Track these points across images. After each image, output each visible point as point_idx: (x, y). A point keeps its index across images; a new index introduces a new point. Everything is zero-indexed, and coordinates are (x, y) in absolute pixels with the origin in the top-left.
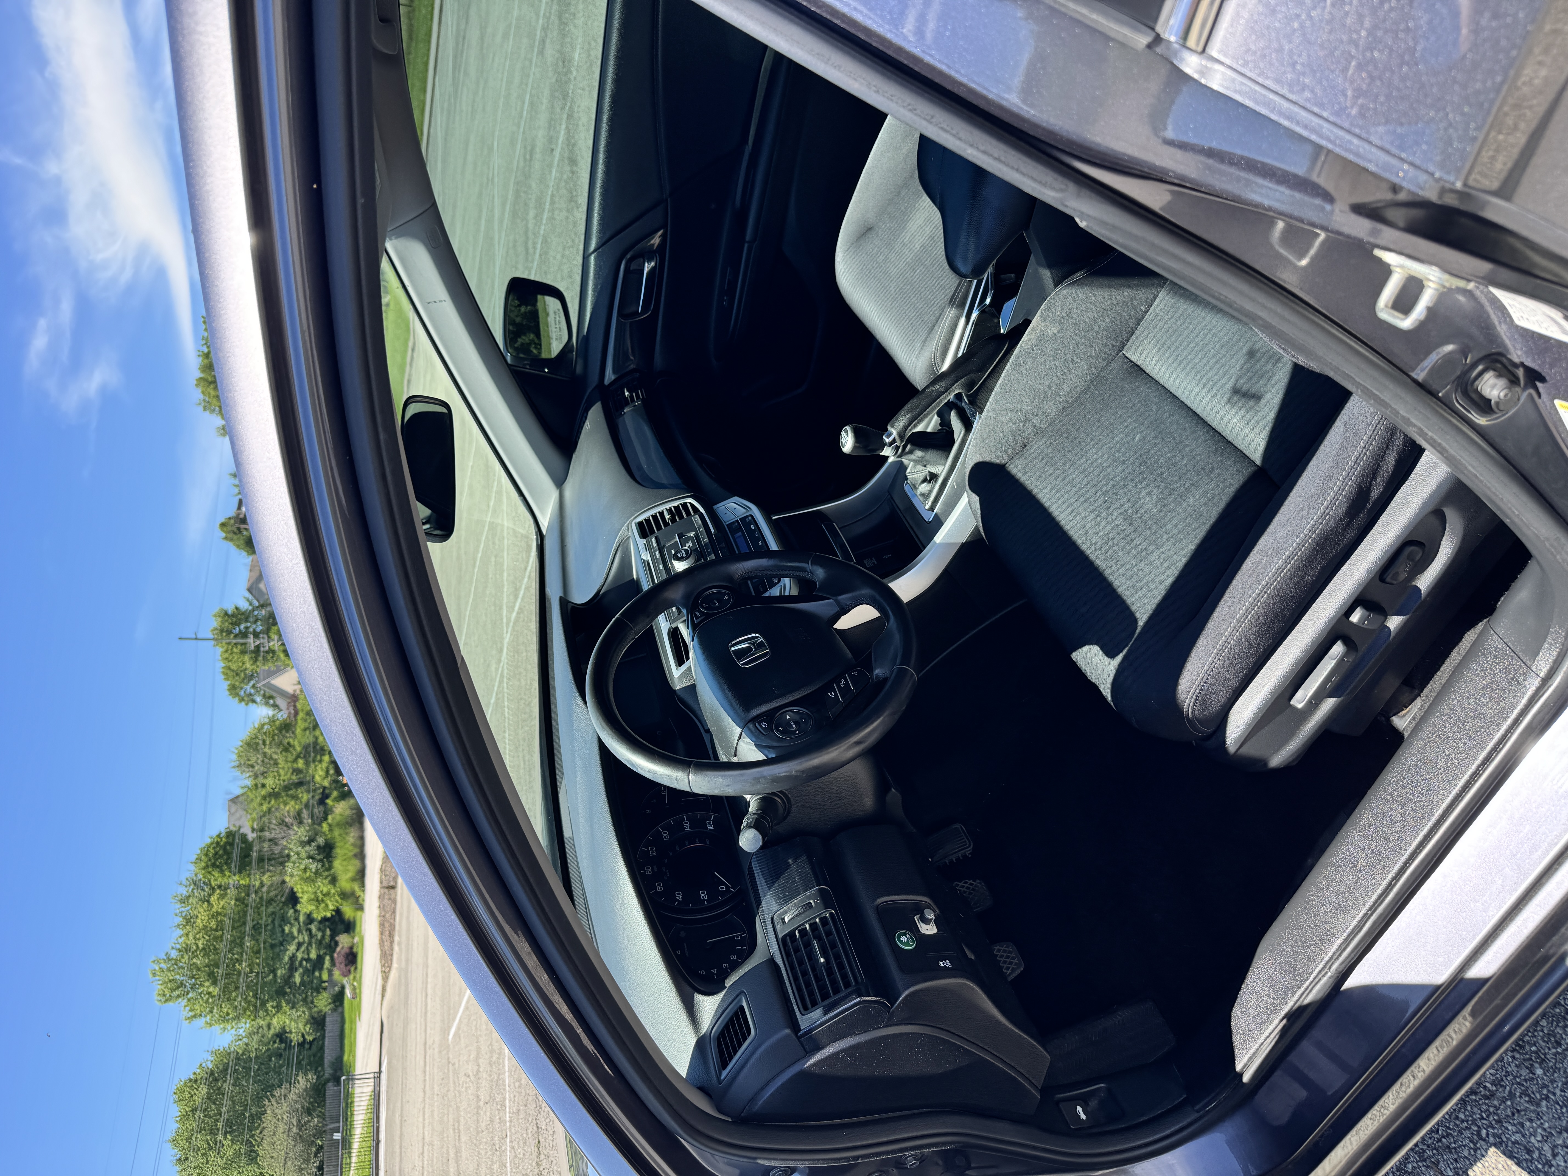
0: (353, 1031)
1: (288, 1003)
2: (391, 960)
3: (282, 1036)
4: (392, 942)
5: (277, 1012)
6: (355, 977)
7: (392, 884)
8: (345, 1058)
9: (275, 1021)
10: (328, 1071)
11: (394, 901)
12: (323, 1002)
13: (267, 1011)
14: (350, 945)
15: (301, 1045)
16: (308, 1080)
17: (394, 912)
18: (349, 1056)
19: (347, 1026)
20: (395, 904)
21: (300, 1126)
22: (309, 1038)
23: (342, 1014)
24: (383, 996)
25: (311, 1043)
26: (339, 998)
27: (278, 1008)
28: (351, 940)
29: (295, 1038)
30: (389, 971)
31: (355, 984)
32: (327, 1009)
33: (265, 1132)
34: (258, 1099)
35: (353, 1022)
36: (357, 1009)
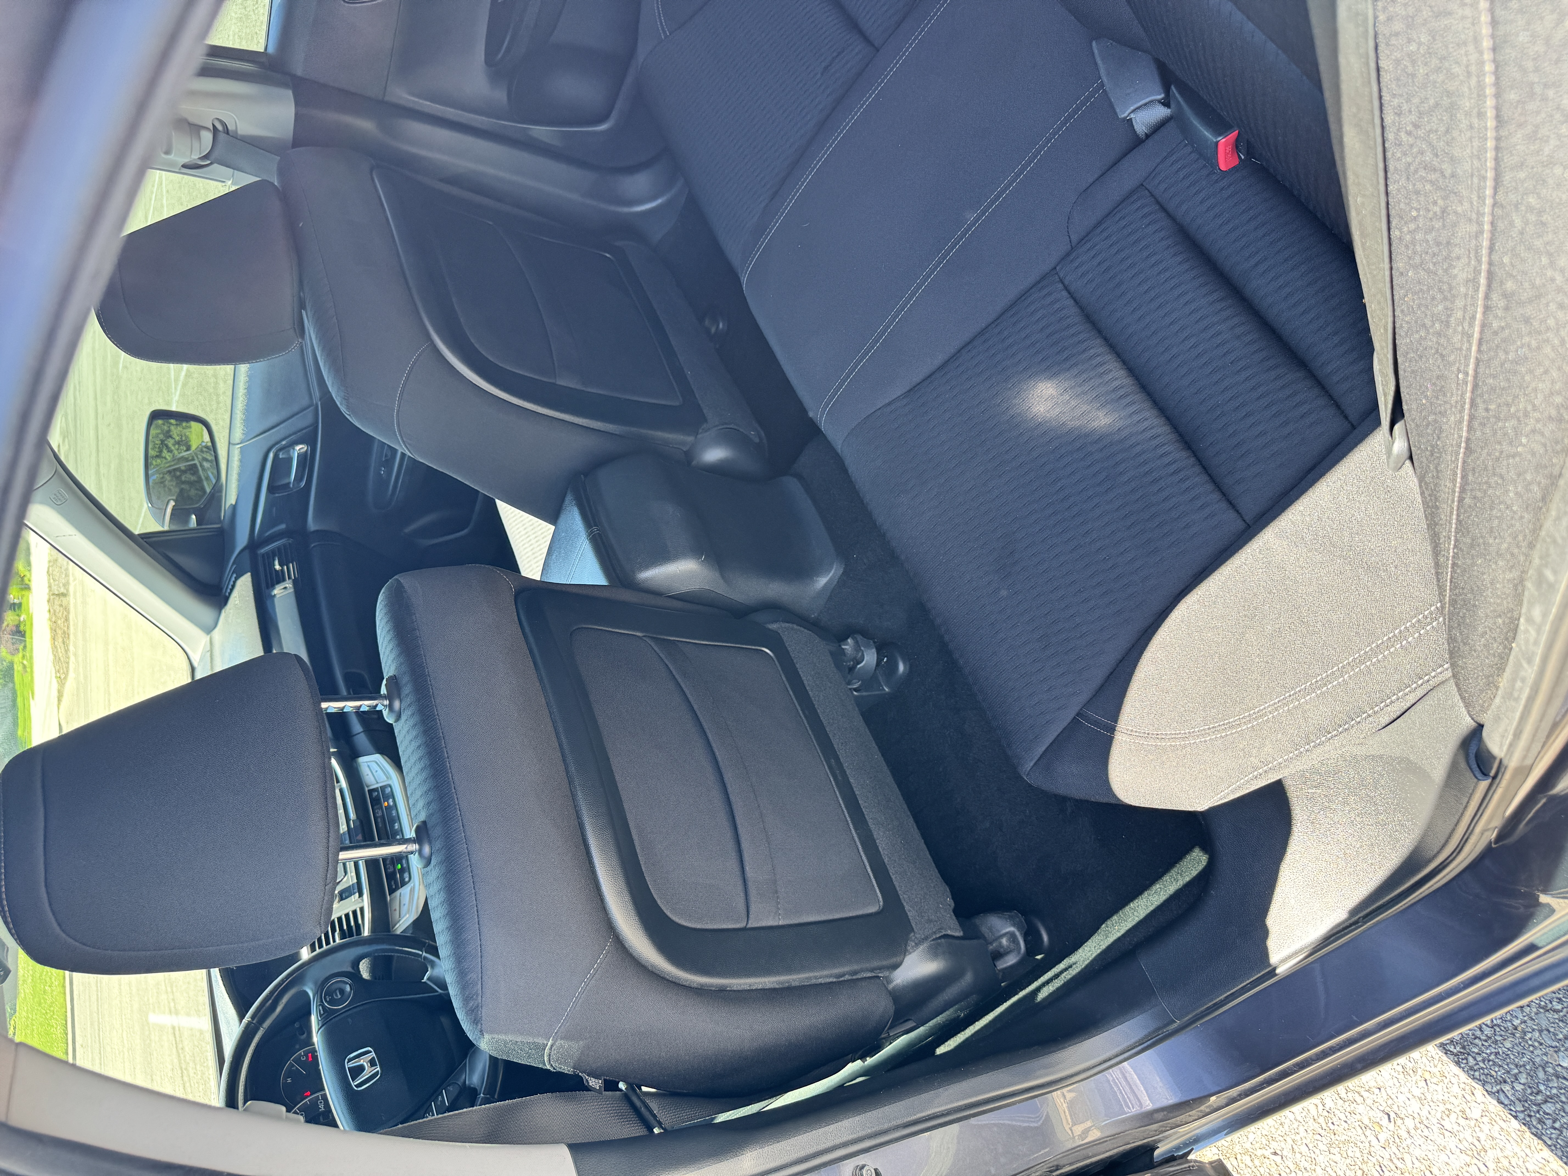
0: (27, 708)
2: (68, 668)
4: (67, 651)
6: (24, 657)
7: (62, 590)
8: (20, 733)
11: (67, 609)
14: (16, 623)
17: (67, 619)
18: (24, 731)
20: (69, 613)
24: (59, 701)
28: (17, 618)
30: (65, 678)
31: (25, 662)
36: (30, 686)
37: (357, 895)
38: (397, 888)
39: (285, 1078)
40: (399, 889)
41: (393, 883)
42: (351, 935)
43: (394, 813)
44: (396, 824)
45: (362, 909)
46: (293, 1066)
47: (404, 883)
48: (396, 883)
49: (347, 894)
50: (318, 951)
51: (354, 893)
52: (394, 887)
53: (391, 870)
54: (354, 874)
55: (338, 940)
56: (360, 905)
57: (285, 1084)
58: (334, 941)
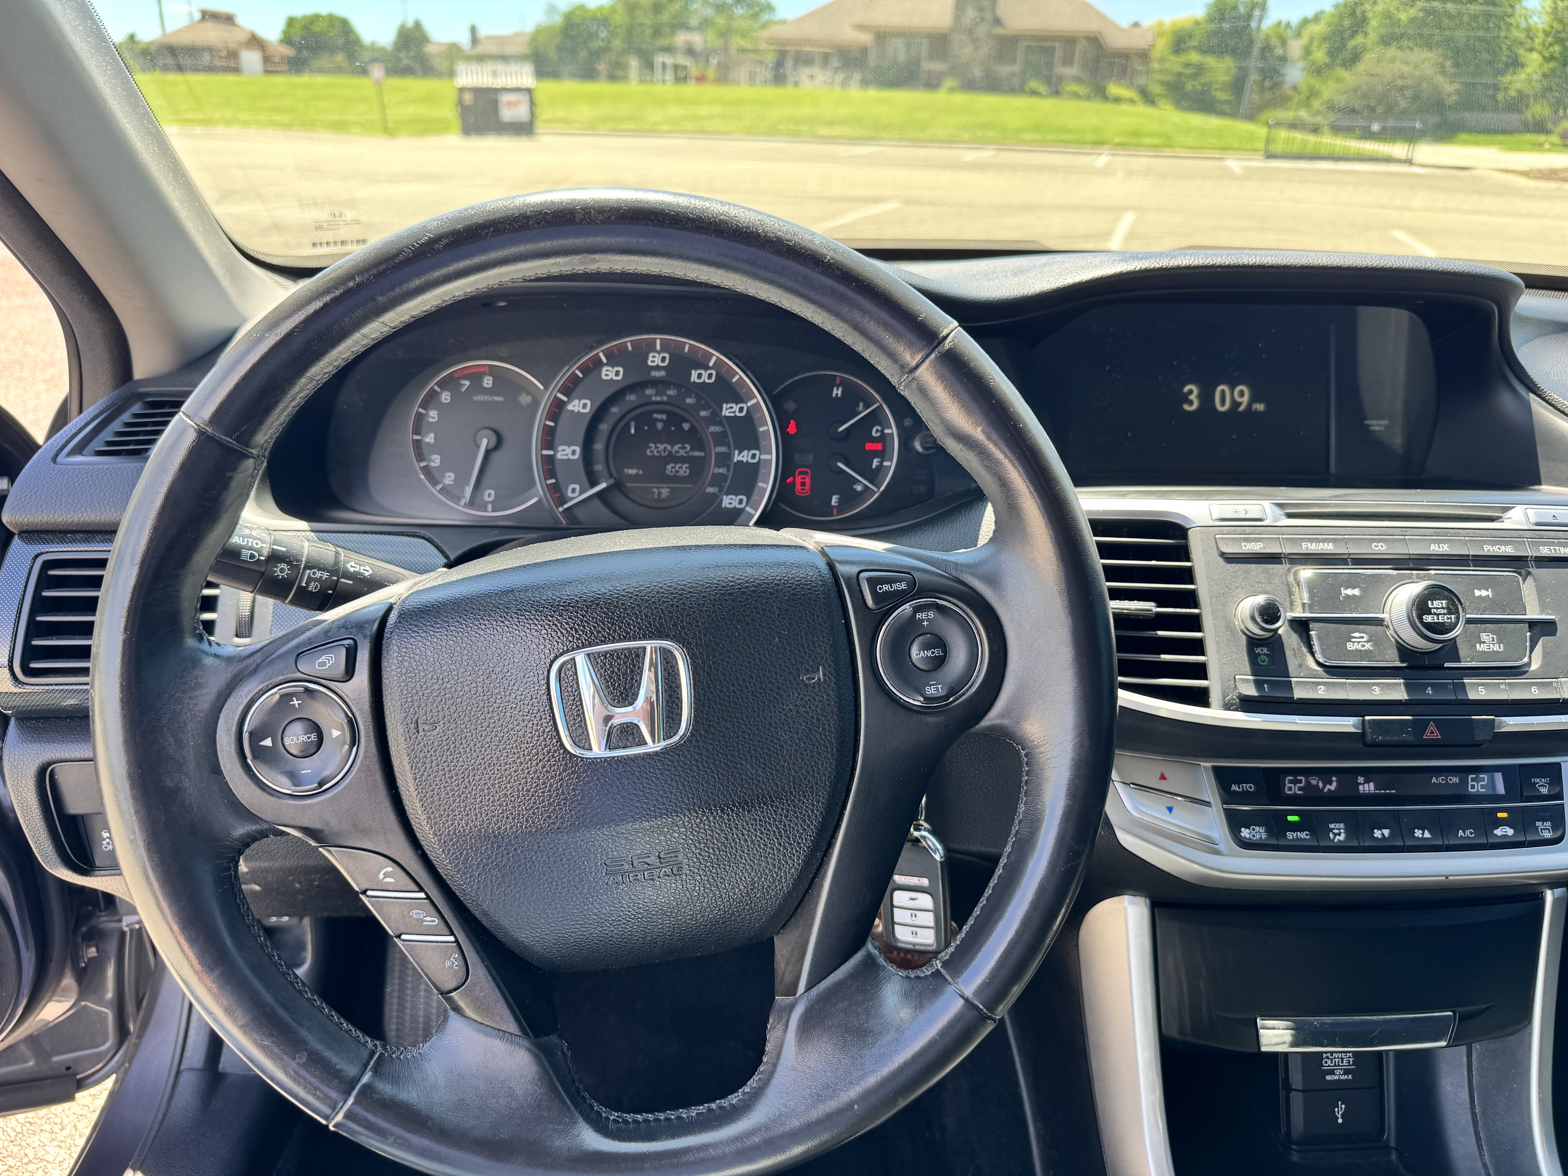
1: (1553, 71)
3: (1515, 64)
5: (1544, 57)
9: (1535, 56)
10: (1452, 116)
12: (1539, 110)
13: (1551, 45)
15: (1496, 87)
16: (1449, 95)
19: (1501, 137)
21: (1401, 89)
22: (1500, 96)
23: (1519, 131)
25: (1493, 97)
26: (1540, 128)
27: (1547, 60)
29: (1507, 79)
32: (1528, 115)
33: (1408, 52)
34: (1448, 42)
35: (1500, 143)
37: (1251, 691)
38: (1228, 797)
39: (844, 383)
40: (1224, 802)
41: (1250, 787)
42: (1124, 644)
43: (1466, 834)
44: (1427, 835)
45: (1200, 698)
46: (867, 406)
47: (1235, 822)
48: (1243, 798)
49: (1264, 660)
50: (1091, 541)
51: (1258, 684)
52: (1234, 788)
53: (1291, 788)
54: (1322, 693)
55: (1116, 605)
56: (1215, 697)
57: (832, 382)
58: (1116, 594)
